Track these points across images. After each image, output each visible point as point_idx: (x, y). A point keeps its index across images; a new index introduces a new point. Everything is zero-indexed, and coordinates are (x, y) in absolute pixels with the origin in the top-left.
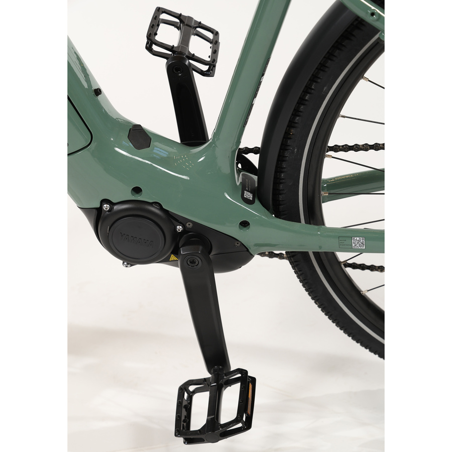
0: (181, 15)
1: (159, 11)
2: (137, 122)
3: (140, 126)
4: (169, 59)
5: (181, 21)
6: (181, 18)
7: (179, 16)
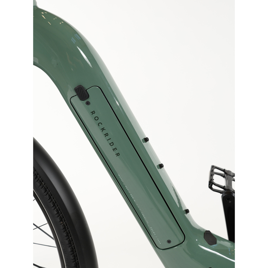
0: (225, 170)
1: (213, 167)
2: (207, 229)
3: (209, 231)
4: (223, 193)
5: (225, 173)
6: (225, 171)
7: (224, 171)
